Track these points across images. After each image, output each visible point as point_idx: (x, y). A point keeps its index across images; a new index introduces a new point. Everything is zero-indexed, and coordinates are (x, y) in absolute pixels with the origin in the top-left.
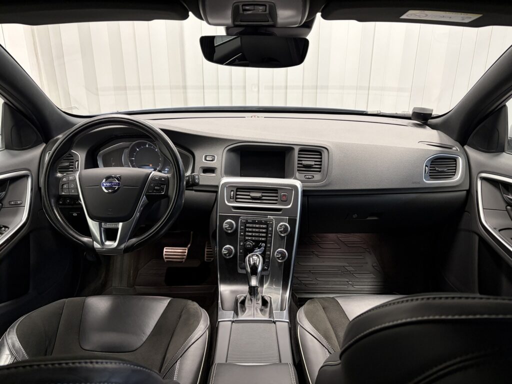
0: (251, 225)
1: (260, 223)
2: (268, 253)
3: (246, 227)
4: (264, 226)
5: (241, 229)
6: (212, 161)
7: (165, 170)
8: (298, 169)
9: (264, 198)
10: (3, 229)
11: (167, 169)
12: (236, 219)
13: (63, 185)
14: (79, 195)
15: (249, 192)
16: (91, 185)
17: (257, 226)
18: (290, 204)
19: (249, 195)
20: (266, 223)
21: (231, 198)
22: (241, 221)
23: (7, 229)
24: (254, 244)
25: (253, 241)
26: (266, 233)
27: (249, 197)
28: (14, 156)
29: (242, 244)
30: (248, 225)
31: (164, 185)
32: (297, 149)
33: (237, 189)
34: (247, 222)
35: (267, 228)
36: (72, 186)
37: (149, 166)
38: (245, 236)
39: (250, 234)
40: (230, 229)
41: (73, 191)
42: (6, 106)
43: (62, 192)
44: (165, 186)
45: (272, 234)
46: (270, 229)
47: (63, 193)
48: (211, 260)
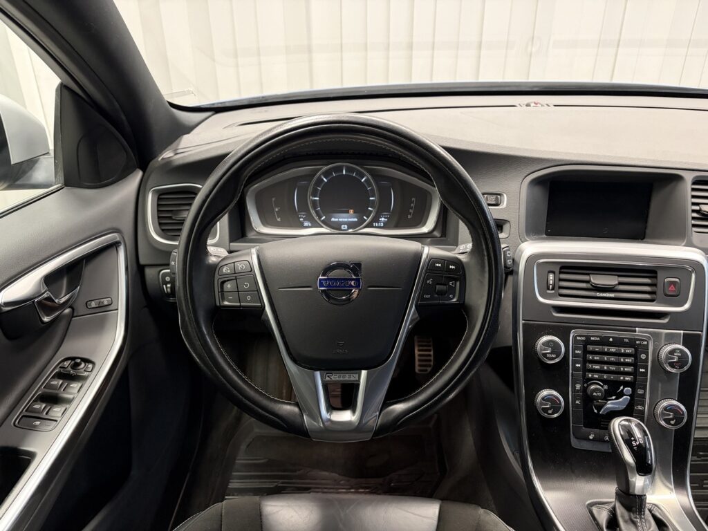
0: (597, 348)
1: (619, 342)
2: (640, 408)
3: (586, 352)
4: (629, 351)
5: (574, 355)
6: (497, 205)
7: (378, 221)
8: (694, 222)
9: (622, 287)
10: (83, 365)
11: (383, 219)
12: (563, 332)
13: (223, 283)
14: (263, 308)
15: (588, 274)
16: (291, 284)
17: (613, 350)
18: (686, 302)
19: (588, 282)
20: (631, 343)
21: (548, 289)
22: (575, 338)
23: (90, 366)
24: (606, 387)
25: (605, 382)
26: (634, 365)
27: (588, 286)
28: (87, 203)
29: (578, 387)
30: (590, 348)
31: (456, 280)
32: (689, 177)
33: (561, 268)
34: (588, 341)
35: (635, 356)
36: (246, 285)
37: (348, 212)
38: (585, 370)
39: (597, 367)
40: (554, 356)
41: (249, 298)
42: (66, 92)
43: (223, 299)
44: (458, 283)
45: (646, 368)
46: (643, 356)
47: (226, 303)
48: (426, 370)
